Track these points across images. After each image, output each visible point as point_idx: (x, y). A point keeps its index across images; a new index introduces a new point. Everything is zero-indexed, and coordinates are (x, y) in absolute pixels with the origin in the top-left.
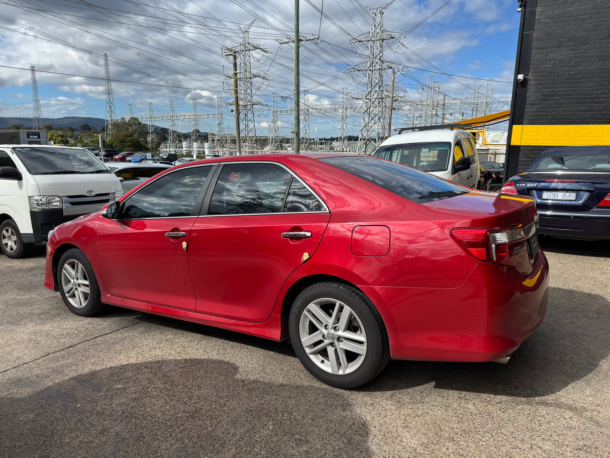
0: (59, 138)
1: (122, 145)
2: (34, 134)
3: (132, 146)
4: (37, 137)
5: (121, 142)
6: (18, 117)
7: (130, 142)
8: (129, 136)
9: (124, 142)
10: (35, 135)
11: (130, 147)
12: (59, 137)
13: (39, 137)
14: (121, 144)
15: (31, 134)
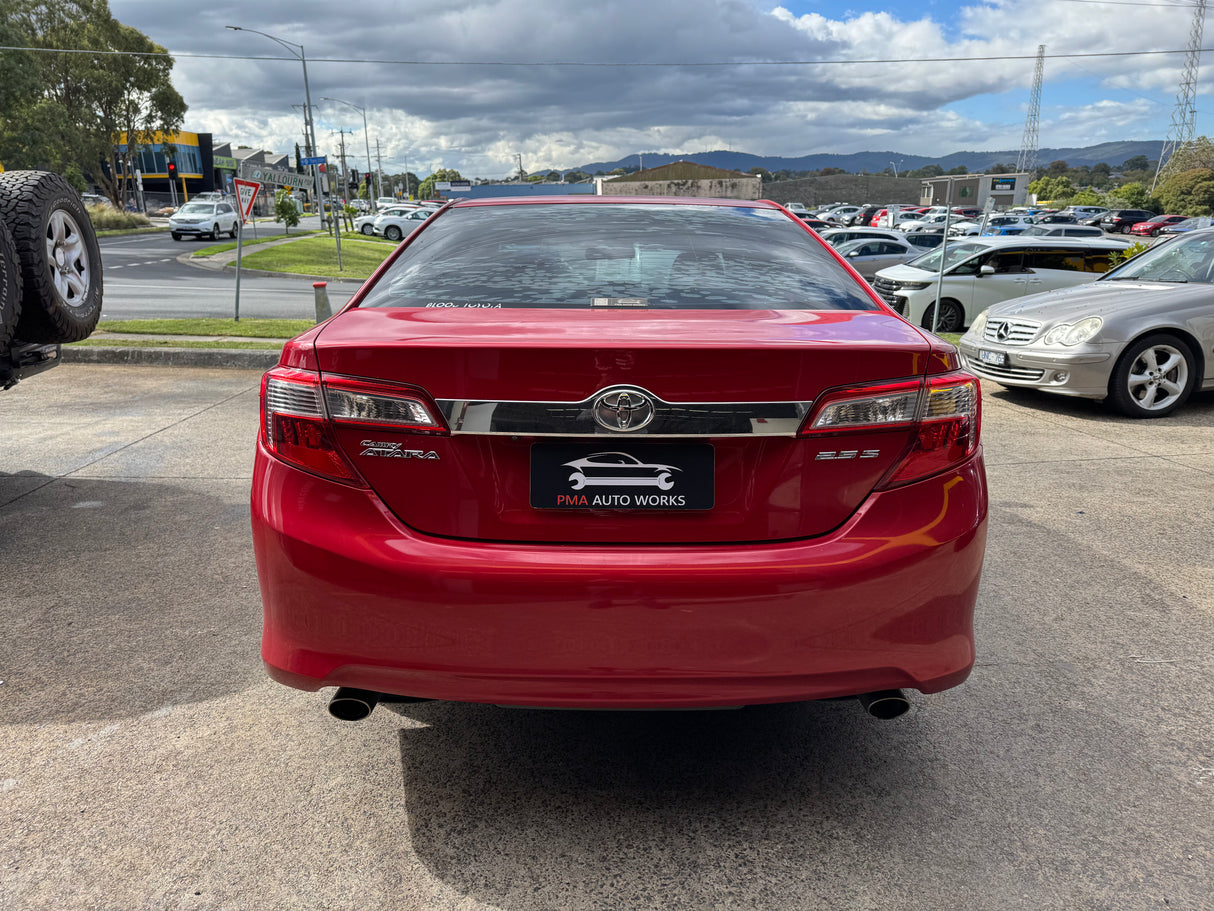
0: (1060, 189)
1: (1183, 200)
2: (1005, 181)
3: (1208, 201)
4: (1008, 186)
5: (1182, 193)
6: (1012, 150)
7: (1205, 192)
8: (1205, 180)
9: (1189, 193)
10: (1007, 183)
11: (1199, 203)
12: (1061, 186)
13: (1012, 188)
14: (1181, 198)
15: (1000, 181)
